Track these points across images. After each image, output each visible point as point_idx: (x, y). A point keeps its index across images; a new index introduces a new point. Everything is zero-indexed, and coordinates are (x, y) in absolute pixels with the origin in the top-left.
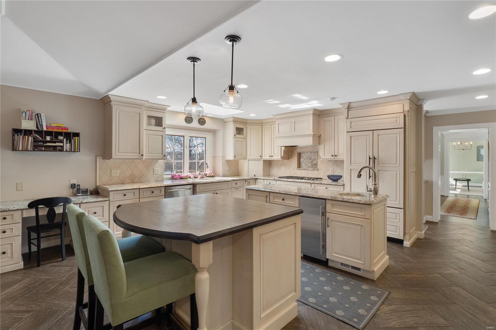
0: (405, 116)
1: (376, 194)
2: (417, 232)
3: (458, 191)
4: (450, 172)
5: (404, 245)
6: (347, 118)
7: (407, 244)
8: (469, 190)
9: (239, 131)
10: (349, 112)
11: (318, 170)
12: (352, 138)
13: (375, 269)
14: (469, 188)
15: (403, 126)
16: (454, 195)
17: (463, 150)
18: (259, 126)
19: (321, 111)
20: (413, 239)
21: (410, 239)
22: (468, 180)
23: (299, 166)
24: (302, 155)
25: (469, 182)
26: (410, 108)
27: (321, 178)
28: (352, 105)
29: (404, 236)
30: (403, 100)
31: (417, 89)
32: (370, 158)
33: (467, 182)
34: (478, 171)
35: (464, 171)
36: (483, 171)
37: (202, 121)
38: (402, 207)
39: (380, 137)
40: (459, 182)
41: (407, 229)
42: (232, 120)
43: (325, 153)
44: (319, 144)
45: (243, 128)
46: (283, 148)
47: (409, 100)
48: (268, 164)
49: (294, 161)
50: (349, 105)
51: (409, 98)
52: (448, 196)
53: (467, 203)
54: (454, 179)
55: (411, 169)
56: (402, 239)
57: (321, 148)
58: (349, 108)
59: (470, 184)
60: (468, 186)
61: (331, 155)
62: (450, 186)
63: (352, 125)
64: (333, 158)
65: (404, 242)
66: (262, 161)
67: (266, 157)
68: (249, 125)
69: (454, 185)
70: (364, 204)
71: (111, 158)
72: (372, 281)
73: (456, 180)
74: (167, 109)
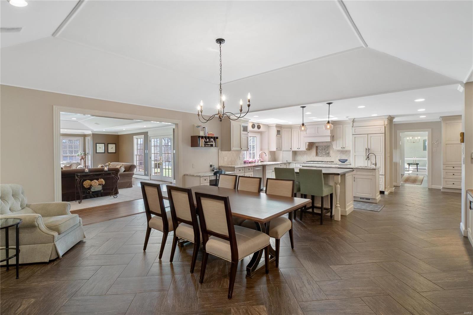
0: (385, 127)
1: (376, 165)
2: (391, 189)
3: (410, 172)
4: (405, 159)
5: (385, 194)
6: (352, 127)
7: (386, 193)
8: (418, 171)
9: (278, 132)
10: (354, 123)
11: (330, 156)
12: (356, 138)
13: (377, 198)
14: (418, 170)
15: (384, 132)
16: (408, 174)
17: (414, 142)
18: (289, 129)
19: (334, 121)
20: (389, 191)
21: (388, 191)
22: (417, 164)
23: (317, 154)
24: (319, 148)
25: (418, 165)
26: (388, 123)
27: (333, 161)
28: (355, 120)
29: (385, 189)
30: (384, 119)
31: (392, 114)
32: (366, 149)
33: (416, 165)
34: (424, 158)
35: (415, 158)
36: (426, 158)
37: (259, 127)
38: (384, 174)
39: (372, 138)
40: (411, 166)
41: (386, 185)
42: (275, 126)
43: (336, 146)
44: (333, 141)
45: (280, 131)
46: (307, 144)
47: (387, 119)
48: (295, 153)
49: (314, 151)
50: (354, 120)
51: (387, 118)
52: (404, 175)
53: (416, 178)
54: (408, 164)
55: (388, 155)
56: (384, 191)
57: (334, 143)
58: (353, 121)
59: (418, 168)
60: (417, 169)
61: (341, 147)
62: (406, 169)
63: (356, 131)
64: (342, 149)
65: (385, 192)
66: (292, 151)
67: (295, 149)
68: (283, 128)
69: (407, 168)
70: (373, 169)
71: (231, 150)
72: (376, 203)
73: (409, 164)
74: (249, 121)
